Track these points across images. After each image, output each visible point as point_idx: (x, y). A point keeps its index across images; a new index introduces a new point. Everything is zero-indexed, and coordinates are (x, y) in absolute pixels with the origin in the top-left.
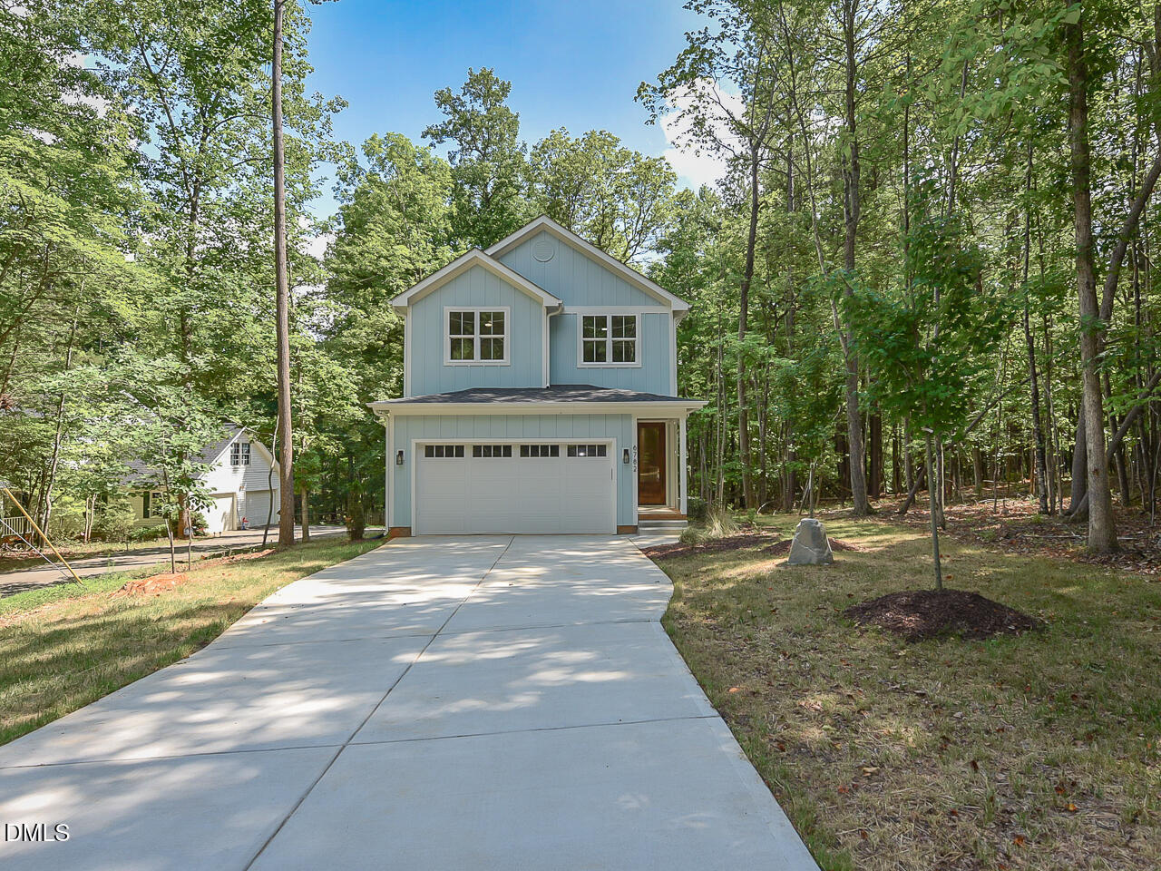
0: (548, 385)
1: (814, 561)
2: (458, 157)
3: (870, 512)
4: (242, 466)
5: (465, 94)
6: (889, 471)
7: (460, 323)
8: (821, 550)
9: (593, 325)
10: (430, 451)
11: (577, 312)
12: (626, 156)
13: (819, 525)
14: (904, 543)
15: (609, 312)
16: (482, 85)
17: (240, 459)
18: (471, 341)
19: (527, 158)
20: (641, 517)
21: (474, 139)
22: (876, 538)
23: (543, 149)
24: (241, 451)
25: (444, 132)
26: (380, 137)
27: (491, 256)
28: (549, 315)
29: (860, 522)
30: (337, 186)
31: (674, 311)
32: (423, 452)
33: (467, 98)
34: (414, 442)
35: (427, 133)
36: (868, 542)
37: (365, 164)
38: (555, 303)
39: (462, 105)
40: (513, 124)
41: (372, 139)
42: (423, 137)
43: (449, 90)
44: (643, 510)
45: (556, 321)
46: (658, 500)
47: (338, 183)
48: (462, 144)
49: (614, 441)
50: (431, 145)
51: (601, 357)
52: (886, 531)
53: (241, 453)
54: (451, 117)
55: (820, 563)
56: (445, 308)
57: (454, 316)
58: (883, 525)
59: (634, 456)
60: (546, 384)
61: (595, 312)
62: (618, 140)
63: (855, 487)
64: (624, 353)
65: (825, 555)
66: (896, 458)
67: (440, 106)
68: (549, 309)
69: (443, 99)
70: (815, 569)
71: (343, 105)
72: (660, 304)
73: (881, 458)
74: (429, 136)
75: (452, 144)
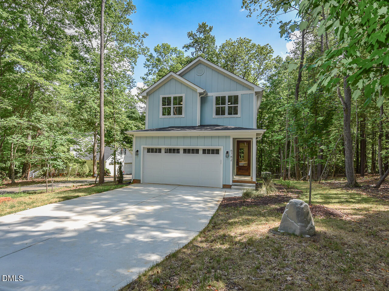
0: (199, 125)
1: (297, 232)
2: (195, 53)
3: (356, 186)
4: (124, 155)
5: (197, 32)
6: (370, 164)
7: (166, 101)
8: (303, 224)
9: (220, 100)
10: (150, 150)
11: (213, 95)
12: (254, 45)
13: (303, 206)
14: (379, 213)
15: (227, 94)
16: (203, 28)
17: (123, 153)
18: (170, 108)
19: (217, 50)
20: (234, 181)
21: (200, 47)
22: (358, 206)
23: (223, 47)
24: (123, 150)
25: (190, 46)
26: (160, 45)
27: (179, 75)
28: (200, 97)
29: (350, 192)
30: (145, 63)
31: (255, 92)
32: (146, 151)
33: (198, 34)
34: (142, 147)
35: (184, 47)
36: (352, 209)
37: (155, 55)
38: (202, 91)
39: (196, 36)
40: (213, 40)
41: (158, 46)
42: (183, 48)
43: (192, 31)
44: (237, 178)
45: (204, 99)
46: (247, 173)
47: (146, 62)
48: (196, 50)
49: (222, 147)
50: (186, 51)
51: (223, 113)
52: (366, 201)
53: (123, 151)
54: (193, 41)
55: (302, 235)
56: (161, 96)
57: (164, 99)
58: (364, 195)
59: (231, 154)
60: (198, 124)
61: (221, 94)
62: (250, 40)
63: (348, 173)
64: (233, 111)
65: (307, 228)
66: (373, 159)
67: (189, 37)
68: (201, 94)
69: (190, 35)
70: (296, 241)
71: (147, 35)
72: (250, 89)
73: (365, 159)
74: (185, 48)
75: (192, 50)
